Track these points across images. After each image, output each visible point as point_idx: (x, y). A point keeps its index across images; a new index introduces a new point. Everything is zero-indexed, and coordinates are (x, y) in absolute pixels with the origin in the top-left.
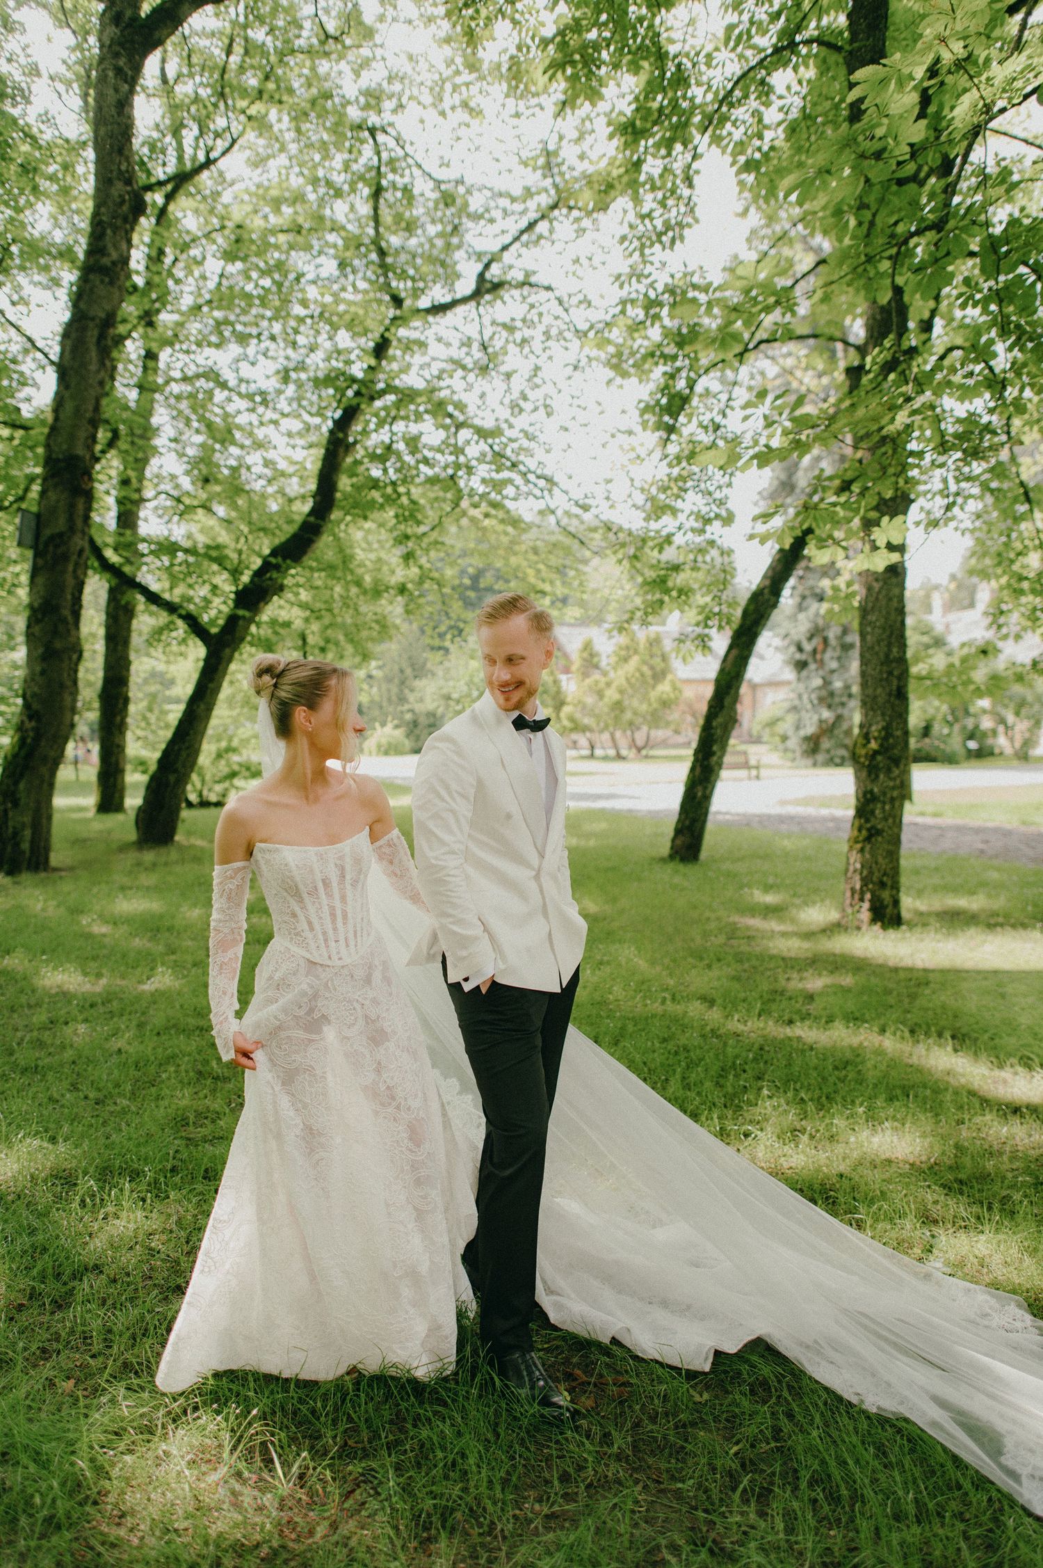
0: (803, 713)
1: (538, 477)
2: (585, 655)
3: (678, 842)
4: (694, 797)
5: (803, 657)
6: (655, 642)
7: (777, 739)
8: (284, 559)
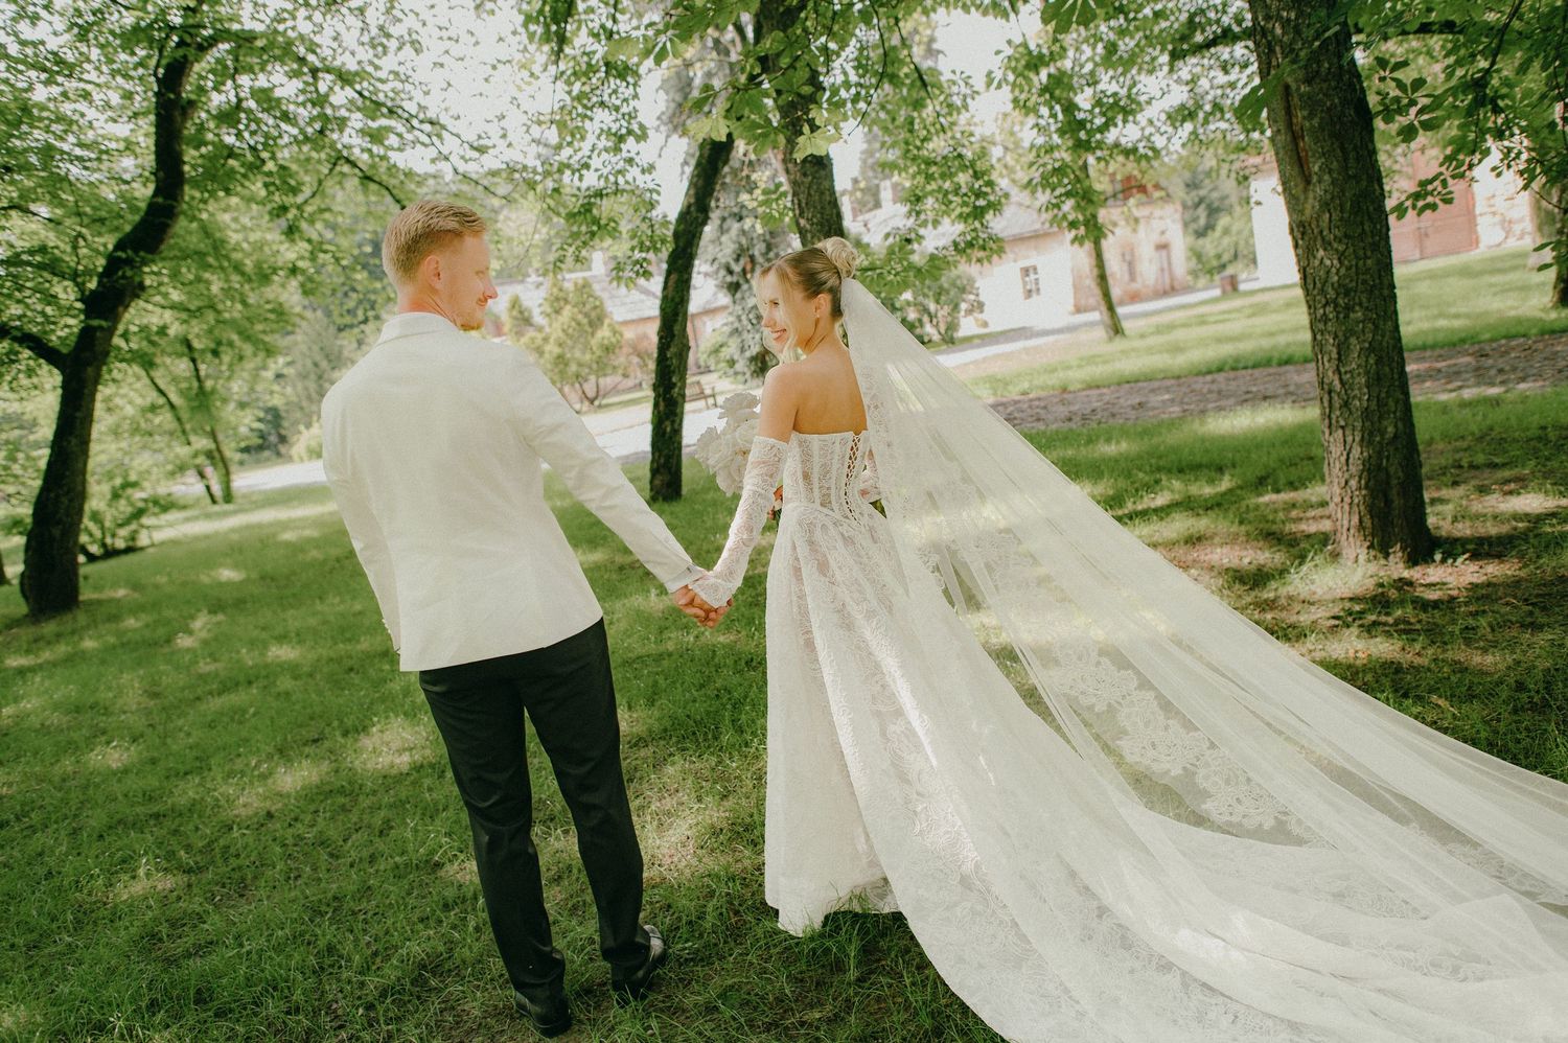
0: (745, 335)
1: (422, 122)
2: (515, 313)
3: (657, 482)
4: (664, 433)
5: (735, 279)
6: (584, 287)
7: (723, 364)
8: (136, 252)
